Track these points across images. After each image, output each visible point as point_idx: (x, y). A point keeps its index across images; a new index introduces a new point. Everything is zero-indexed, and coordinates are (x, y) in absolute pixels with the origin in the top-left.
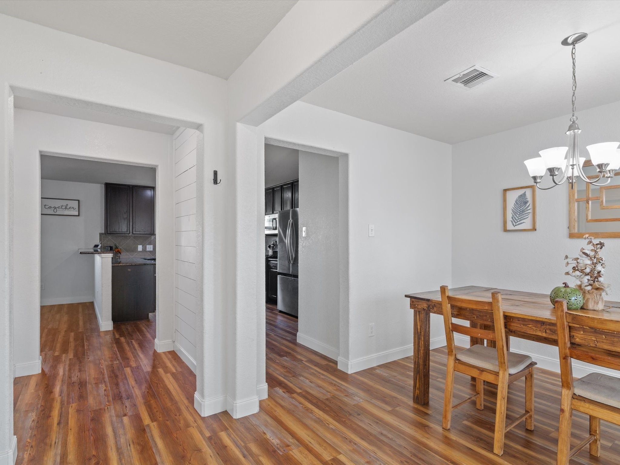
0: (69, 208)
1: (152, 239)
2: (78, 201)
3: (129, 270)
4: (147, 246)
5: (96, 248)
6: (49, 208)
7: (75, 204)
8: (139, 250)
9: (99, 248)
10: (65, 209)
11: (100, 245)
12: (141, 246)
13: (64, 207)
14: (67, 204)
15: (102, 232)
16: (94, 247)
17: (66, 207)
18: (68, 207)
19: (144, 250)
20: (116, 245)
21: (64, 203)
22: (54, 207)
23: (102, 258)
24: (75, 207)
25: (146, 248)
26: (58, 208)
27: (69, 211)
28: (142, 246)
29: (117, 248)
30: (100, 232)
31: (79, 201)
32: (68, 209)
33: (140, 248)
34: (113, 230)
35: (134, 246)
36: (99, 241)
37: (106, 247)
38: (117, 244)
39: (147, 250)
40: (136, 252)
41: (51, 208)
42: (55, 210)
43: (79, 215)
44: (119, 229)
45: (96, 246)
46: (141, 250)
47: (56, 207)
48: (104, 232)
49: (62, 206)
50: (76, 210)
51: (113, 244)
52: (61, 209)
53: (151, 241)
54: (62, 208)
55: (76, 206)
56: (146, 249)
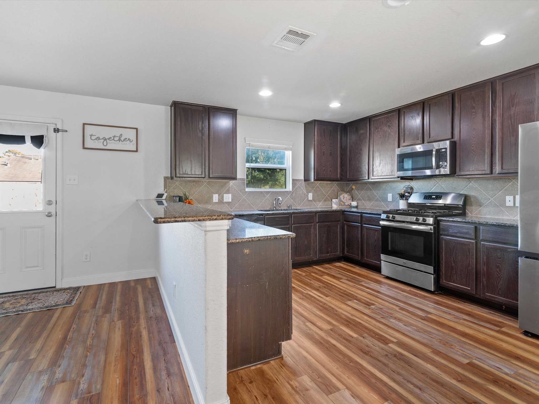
0: (124, 141)
1: (231, 185)
2: (135, 130)
3: (247, 251)
4: (225, 195)
5: (159, 199)
6: (96, 139)
7: (131, 134)
8: (214, 201)
9: (164, 198)
10: (118, 141)
11: (165, 195)
12: (217, 195)
13: (116, 139)
14: (121, 134)
15: (167, 176)
16: (156, 198)
17: (119, 138)
18: (122, 139)
19: (221, 201)
20: (185, 195)
21: (117, 132)
22: (103, 139)
23: (206, 231)
24: (131, 139)
25: (223, 197)
26: (109, 139)
27: (124, 144)
28: (219, 196)
29: (187, 198)
30: (165, 176)
31: (137, 129)
32: (122, 141)
33: (216, 198)
34: (184, 172)
35: (208, 195)
36: (163, 189)
37: (174, 196)
38: (187, 193)
39: (225, 201)
40: (211, 204)
41: (99, 139)
42: (105, 142)
43: (137, 151)
44: (191, 170)
45: (160, 196)
46: (217, 201)
47: (106, 138)
48: (170, 176)
49: (114, 137)
50: (133, 143)
51: (182, 193)
52: (113, 141)
53: (229, 188)
54: (114, 139)
55: (133, 138)
56: (223, 200)
